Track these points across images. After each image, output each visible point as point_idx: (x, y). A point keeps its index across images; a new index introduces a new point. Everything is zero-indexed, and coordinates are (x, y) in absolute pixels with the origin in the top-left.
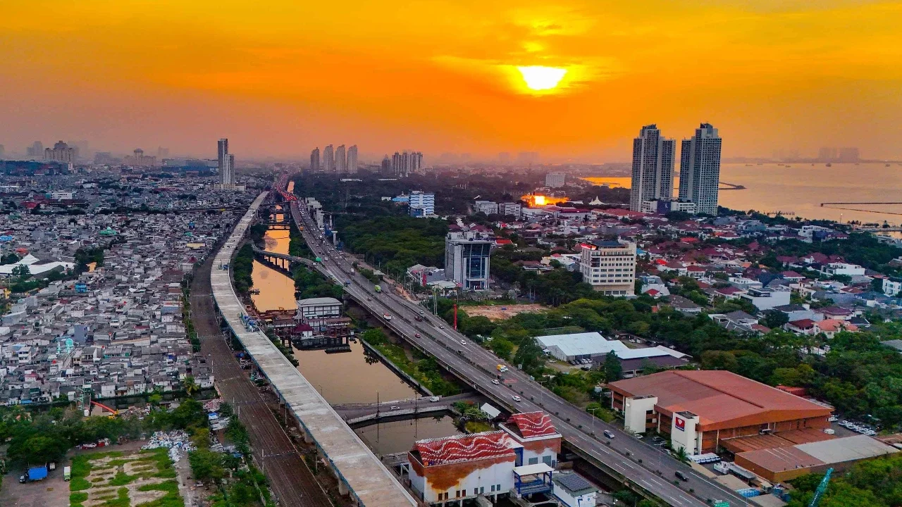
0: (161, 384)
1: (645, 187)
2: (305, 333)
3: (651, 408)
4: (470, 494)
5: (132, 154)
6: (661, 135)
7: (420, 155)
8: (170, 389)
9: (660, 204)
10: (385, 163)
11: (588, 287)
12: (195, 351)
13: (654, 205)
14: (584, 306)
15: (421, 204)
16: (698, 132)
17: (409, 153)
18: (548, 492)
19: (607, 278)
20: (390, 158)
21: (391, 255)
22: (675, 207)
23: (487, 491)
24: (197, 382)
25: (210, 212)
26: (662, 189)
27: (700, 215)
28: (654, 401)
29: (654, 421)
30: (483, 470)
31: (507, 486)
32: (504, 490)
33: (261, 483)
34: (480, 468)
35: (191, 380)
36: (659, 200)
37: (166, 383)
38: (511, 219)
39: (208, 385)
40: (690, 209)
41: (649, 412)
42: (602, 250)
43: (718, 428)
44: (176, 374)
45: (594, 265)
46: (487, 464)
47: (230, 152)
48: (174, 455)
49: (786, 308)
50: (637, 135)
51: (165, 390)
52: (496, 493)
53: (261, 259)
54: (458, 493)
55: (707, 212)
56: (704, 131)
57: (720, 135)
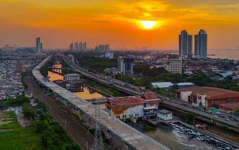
0: (12, 96)
1: (183, 50)
2: (67, 85)
3: (190, 95)
4: (128, 117)
5: (5, 46)
6: (188, 33)
7: (108, 45)
8: (15, 98)
9: (189, 56)
10: (96, 48)
11: (166, 70)
12: (25, 88)
13: (186, 56)
14: (165, 75)
15: (109, 55)
16: (200, 32)
17: (105, 45)
18: (155, 116)
19: (172, 69)
20: (98, 46)
21: (98, 66)
22: (193, 57)
23: (134, 116)
24: (26, 95)
25: (32, 59)
26: (189, 51)
27: (202, 59)
28: (191, 92)
29: (191, 100)
30: (132, 108)
31: (141, 114)
32: (140, 116)
33: (50, 118)
34: (131, 107)
35: (23, 95)
36: (188, 55)
37: (14, 96)
38: (140, 60)
39: (30, 97)
40: (198, 57)
41: (189, 97)
42: (171, 59)
43: (213, 99)
44: (18, 93)
45: (168, 64)
46: (134, 106)
47: (41, 42)
48: (16, 112)
49: (231, 75)
50: (180, 34)
51: (14, 98)
52: (137, 117)
53: (51, 70)
54: (123, 116)
55: (204, 58)
56: (201, 32)
57: (206, 33)
